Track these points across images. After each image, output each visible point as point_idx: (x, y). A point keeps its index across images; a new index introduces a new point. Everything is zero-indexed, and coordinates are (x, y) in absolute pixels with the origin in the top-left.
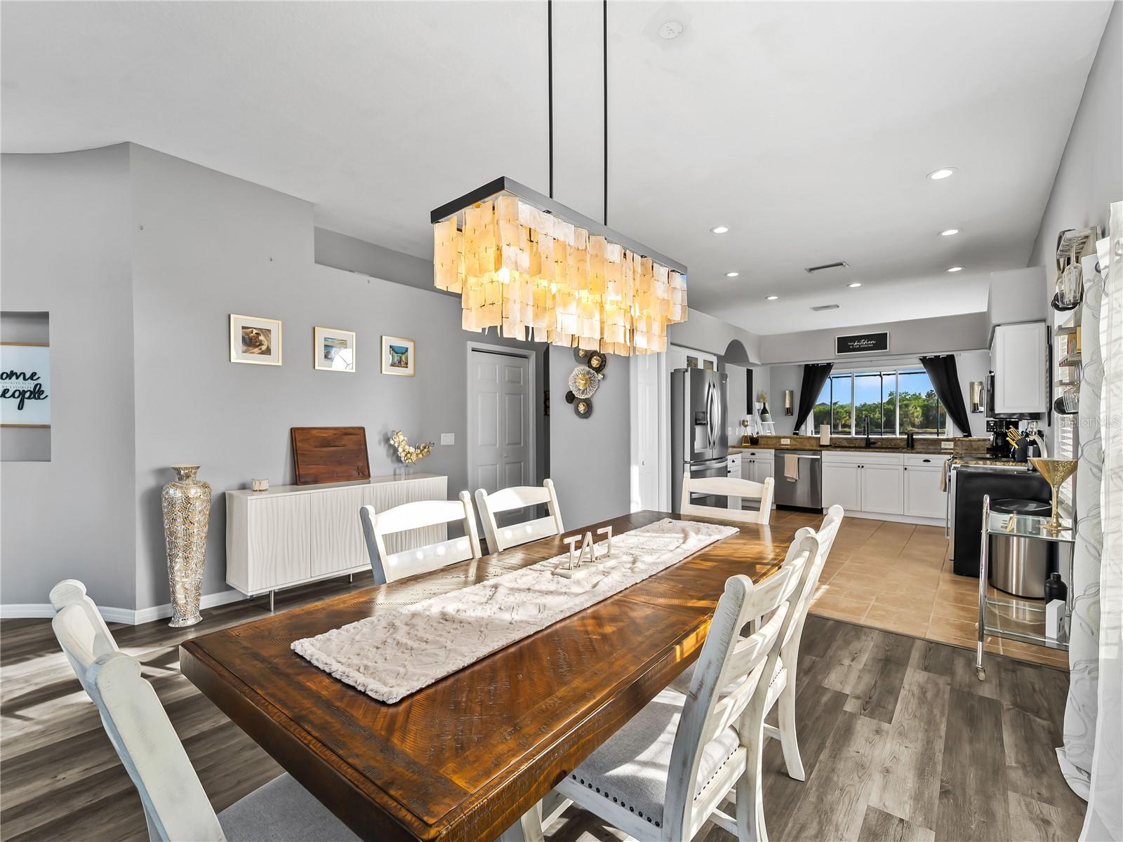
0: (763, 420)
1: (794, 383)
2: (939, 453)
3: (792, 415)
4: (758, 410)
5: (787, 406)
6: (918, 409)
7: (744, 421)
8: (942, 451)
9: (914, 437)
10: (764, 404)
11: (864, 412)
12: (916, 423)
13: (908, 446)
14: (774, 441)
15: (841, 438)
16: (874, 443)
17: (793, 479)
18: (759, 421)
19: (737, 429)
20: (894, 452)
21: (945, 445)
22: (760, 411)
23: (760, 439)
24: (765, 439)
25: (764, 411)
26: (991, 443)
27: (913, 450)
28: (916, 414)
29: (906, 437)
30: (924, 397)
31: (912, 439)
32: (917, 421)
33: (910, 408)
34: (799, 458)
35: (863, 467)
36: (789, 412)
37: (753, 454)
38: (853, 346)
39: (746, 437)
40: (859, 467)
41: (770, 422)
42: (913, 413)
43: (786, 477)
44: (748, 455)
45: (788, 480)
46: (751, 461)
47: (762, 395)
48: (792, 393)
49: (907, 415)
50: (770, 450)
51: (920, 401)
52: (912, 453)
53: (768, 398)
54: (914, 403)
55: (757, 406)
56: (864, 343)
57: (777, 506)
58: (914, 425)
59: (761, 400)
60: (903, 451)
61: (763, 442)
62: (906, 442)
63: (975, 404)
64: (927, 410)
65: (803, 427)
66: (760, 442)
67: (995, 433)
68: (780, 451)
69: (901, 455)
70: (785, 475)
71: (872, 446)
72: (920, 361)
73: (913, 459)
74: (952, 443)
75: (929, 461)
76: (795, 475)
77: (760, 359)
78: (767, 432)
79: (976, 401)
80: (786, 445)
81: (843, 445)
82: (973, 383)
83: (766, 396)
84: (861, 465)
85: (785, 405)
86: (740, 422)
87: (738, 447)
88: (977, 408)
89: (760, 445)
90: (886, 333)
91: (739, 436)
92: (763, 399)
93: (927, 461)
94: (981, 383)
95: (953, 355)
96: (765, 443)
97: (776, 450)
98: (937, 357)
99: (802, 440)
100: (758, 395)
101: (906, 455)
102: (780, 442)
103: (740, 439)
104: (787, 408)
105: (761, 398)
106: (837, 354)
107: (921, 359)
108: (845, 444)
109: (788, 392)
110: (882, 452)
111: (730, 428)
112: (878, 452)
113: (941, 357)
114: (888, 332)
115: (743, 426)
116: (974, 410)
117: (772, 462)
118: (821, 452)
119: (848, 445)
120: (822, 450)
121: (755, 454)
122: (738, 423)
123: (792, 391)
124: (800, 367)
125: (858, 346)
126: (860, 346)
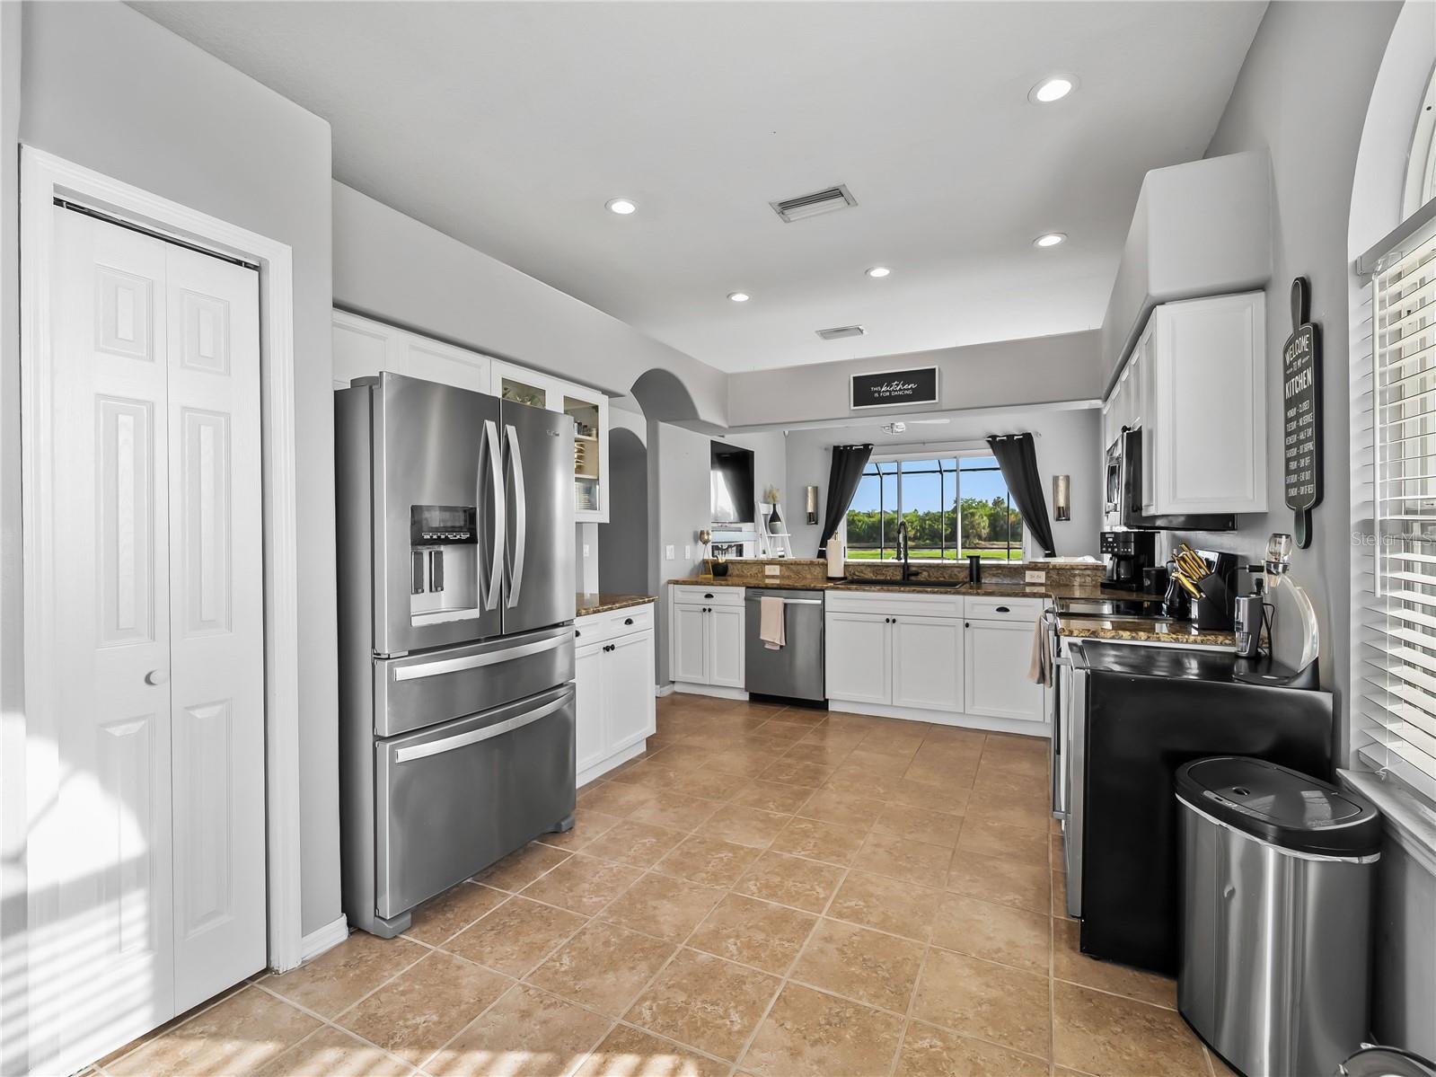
0: (772, 531)
1: (819, 473)
2: (1025, 595)
3: (816, 523)
4: (766, 515)
5: (810, 509)
6: (985, 518)
7: (702, 533)
8: (1028, 590)
9: (982, 562)
10: (774, 506)
12: (984, 536)
13: (971, 580)
14: (754, 570)
15: (863, 564)
16: (916, 574)
17: (777, 645)
18: (766, 533)
19: (688, 548)
20: (946, 593)
21: (1032, 577)
22: (769, 518)
24: (739, 566)
25: (775, 517)
26: (1108, 574)
27: (979, 588)
28: (982, 525)
29: (968, 562)
30: (991, 505)
31: (979, 566)
32: (985, 532)
33: (977, 517)
34: (785, 605)
35: (894, 621)
36: (812, 518)
37: (709, 596)
38: (879, 392)
39: (705, 562)
40: (888, 621)
41: (784, 535)
42: (979, 524)
43: (764, 642)
44: (701, 598)
45: (767, 646)
46: (704, 610)
47: (770, 492)
48: (816, 490)
49: (974, 526)
50: (738, 588)
51: (987, 509)
52: (978, 594)
53: (780, 497)
54: (980, 511)
55: (762, 509)
56: (897, 387)
57: (750, 695)
58: (980, 538)
59: (770, 500)
60: (963, 590)
62: (967, 572)
63: (1059, 508)
64: (994, 519)
66: (730, 572)
67: (1114, 555)
68: (756, 591)
69: (959, 598)
70: (762, 638)
71: (913, 578)
72: (989, 446)
73: (980, 606)
74: (1044, 573)
75: (1007, 610)
76: (778, 637)
77: (726, 418)
78: (778, 549)
79: (1062, 503)
80: (773, 577)
81: (866, 577)
82: (1058, 477)
83: (777, 495)
84: (891, 618)
85: (806, 508)
86: (695, 533)
87: (684, 583)
88: (1063, 514)
89: (729, 578)
90: (934, 369)
91: (694, 561)
92: (774, 498)
93: (1003, 610)
94: (1067, 478)
95: (1030, 434)
96: (737, 576)
97: (747, 587)
98: (1010, 437)
99: (800, 567)
100: (765, 492)
101: (967, 597)
102: (763, 571)
103: (695, 566)
104: (810, 513)
105: (770, 498)
106: (853, 408)
107: (988, 441)
108: (870, 575)
109: (810, 488)
110: (927, 592)
111: (672, 546)
112: (919, 592)
113: (1016, 437)
114: (937, 367)
115: (700, 543)
116: (1059, 516)
117: (742, 611)
118: (826, 592)
119: (874, 578)
120: (827, 588)
121: (712, 597)
122: (691, 536)
123: (817, 488)
124: (826, 449)
125: (888, 394)
126: (890, 394)
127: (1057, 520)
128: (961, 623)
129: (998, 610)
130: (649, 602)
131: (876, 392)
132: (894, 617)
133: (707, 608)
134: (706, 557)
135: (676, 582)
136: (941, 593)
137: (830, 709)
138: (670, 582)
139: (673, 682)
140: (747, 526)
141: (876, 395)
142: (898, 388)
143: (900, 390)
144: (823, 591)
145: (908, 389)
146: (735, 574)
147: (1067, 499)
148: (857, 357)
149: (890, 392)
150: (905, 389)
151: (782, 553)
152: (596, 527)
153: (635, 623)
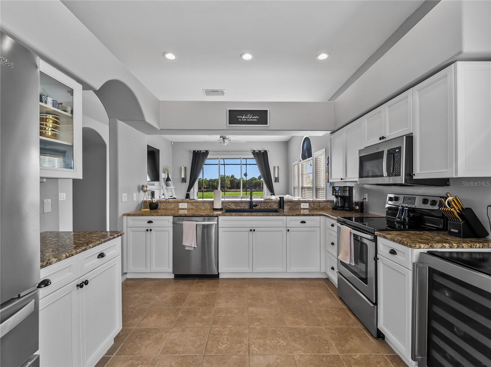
0: (167, 185)
1: (187, 162)
2: (306, 215)
3: (186, 182)
4: (164, 178)
5: (183, 176)
7: (143, 186)
10: (168, 174)
11: (211, 183)
13: (280, 208)
14: (173, 206)
16: (255, 206)
17: (192, 247)
18: (164, 186)
19: (135, 195)
20: (279, 215)
21: (304, 206)
22: (165, 179)
23: (159, 204)
24: (164, 204)
25: (168, 179)
31: (283, 201)
34: (197, 225)
36: (184, 180)
37: (150, 222)
38: (241, 119)
39: (145, 202)
40: (251, 230)
41: (172, 187)
43: (184, 246)
44: (145, 223)
45: (187, 248)
46: (147, 230)
47: (166, 168)
48: (185, 168)
50: (168, 217)
53: (170, 171)
54: (227, 179)
55: (163, 176)
57: (175, 275)
59: (166, 172)
61: (162, 207)
62: (277, 204)
63: (276, 178)
65: (192, 190)
66: (159, 207)
68: (178, 217)
69: (284, 218)
70: (184, 244)
71: (254, 208)
72: (252, 154)
73: (293, 221)
74: (308, 204)
75: (305, 222)
76: (193, 243)
77: (159, 125)
78: (170, 193)
79: (276, 176)
80: (183, 209)
81: (232, 208)
82: (275, 167)
83: (169, 169)
84: (252, 229)
85: (181, 176)
86: (139, 187)
87: (134, 215)
88: (277, 180)
89: (159, 211)
90: (267, 110)
91: (138, 202)
92: (168, 171)
93: (303, 222)
94: (278, 167)
95: (266, 151)
96: (163, 209)
97: (174, 216)
98: (260, 151)
99: (198, 204)
100: (164, 168)
101: (288, 217)
102: (178, 206)
103: (139, 204)
104: (183, 178)
105: (166, 171)
106: (228, 125)
107: (252, 152)
108: (233, 207)
109: (183, 168)
110: (270, 215)
111: (126, 194)
112: (266, 216)
113: (262, 152)
114: (268, 109)
115: (142, 192)
116: (276, 181)
117: (171, 230)
118: (219, 217)
119: (235, 208)
120: (220, 215)
121: (152, 222)
122: (136, 189)
123: (186, 167)
124: (190, 152)
125: (245, 120)
126: (247, 120)
127: (275, 182)
128: (285, 230)
129: (301, 222)
130: (118, 236)
131: (240, 118)
132: (254, 229)
133: (149, 229)
134: (145, 199)
135: (129, 215)
136: (277, 215)
137: (220, 278)
138: (124, 215)
139: (126, 273)
140: (156, 183)
141: (240, 120)
142: (250, 118)
143: (251, 118)
144: (217, 216)
145: (255, 119)
146: (161, 208)
147: (278, 174)
148: (230, 100)
149: (247, 119)
150: (253, 119)
151: (171, 195)
152: (71, 183)
153: (107, 254)
